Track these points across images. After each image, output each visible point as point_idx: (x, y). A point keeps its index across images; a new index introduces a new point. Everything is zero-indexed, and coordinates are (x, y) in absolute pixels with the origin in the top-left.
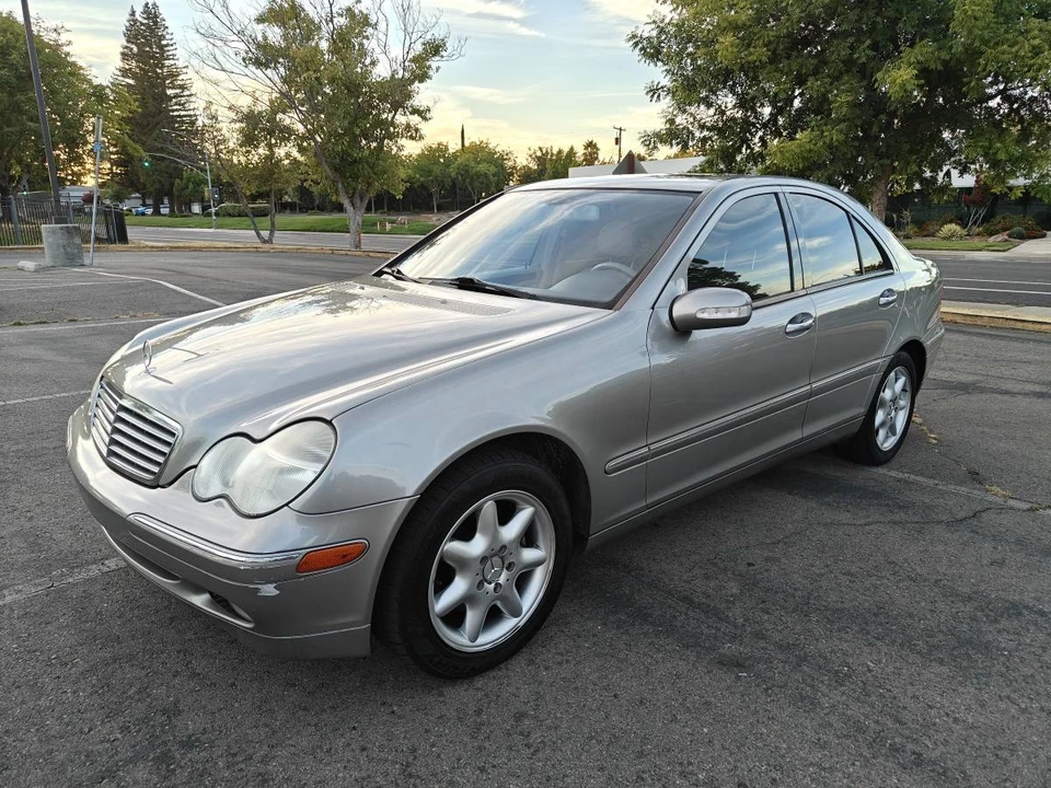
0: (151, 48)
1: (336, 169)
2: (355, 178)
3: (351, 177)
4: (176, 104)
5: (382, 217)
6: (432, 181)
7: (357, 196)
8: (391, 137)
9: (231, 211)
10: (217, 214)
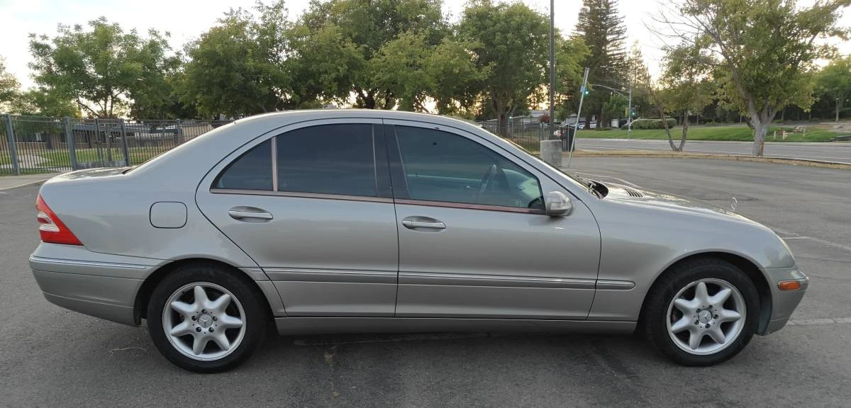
0: (600, 7)
1: (749, 90)
2: (765, 96)
3: (762, 95)
4: (612, 46)
5: (779, 127)
6: (838, 91)
7: (766, 110)
8: (806, 58)
9: (643, 125)
10: (632, 128)
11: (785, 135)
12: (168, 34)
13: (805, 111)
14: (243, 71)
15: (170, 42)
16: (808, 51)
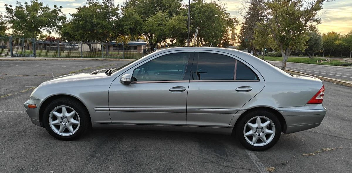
2: (287, 44)
7: (287, 50)
11: (321, 62)
12: (61, 7)
13: (303, 51)
14: (91, 23)
15: (62, 10)
16: (305, 28)
